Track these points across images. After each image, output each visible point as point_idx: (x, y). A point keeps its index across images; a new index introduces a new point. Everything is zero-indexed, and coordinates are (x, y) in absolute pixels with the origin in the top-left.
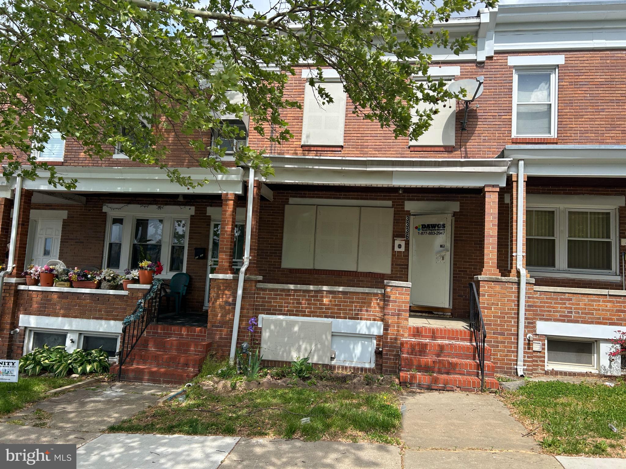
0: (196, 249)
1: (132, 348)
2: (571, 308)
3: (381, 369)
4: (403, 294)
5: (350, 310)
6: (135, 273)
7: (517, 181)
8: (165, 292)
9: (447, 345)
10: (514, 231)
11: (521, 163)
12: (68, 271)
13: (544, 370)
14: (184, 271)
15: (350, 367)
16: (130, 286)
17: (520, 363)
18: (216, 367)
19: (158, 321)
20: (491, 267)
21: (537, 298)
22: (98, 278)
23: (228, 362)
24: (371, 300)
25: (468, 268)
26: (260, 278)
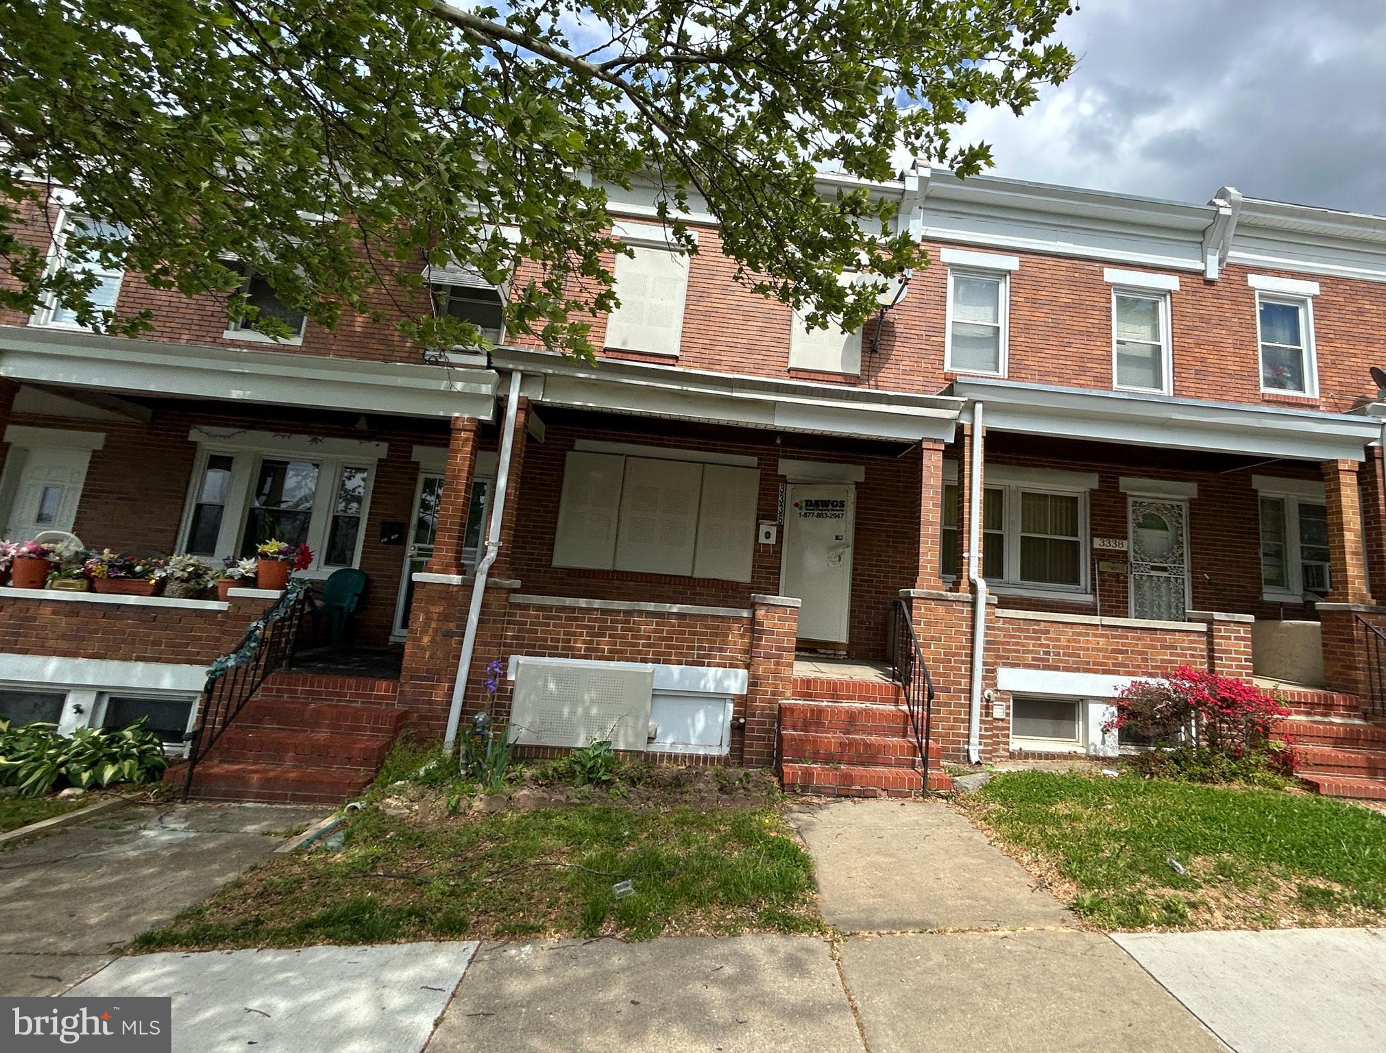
0: (383, 523)
1: (225, 724)
2: (1048, 646)
3: (741, 757)
4: (786, 619)
5: (689, 648)
6: (247, 566)
7: (972, 436)
8: (312, 605)
9: (861, 712)
10: (966, 516)
11: (979, 407)
12: (88, 557)
13: (1008, 750)
14: (356, 565)
15: (684, 756)
16: (233, 592)
17: (974, 740)
18: (415, 764)
19: (290, 665)
20: (930, 574)
21: (999, 629)
22: (159, 574)
23: (440, 750)
24: (730, 629)
25: (875, 576)
26: (517, 584)
